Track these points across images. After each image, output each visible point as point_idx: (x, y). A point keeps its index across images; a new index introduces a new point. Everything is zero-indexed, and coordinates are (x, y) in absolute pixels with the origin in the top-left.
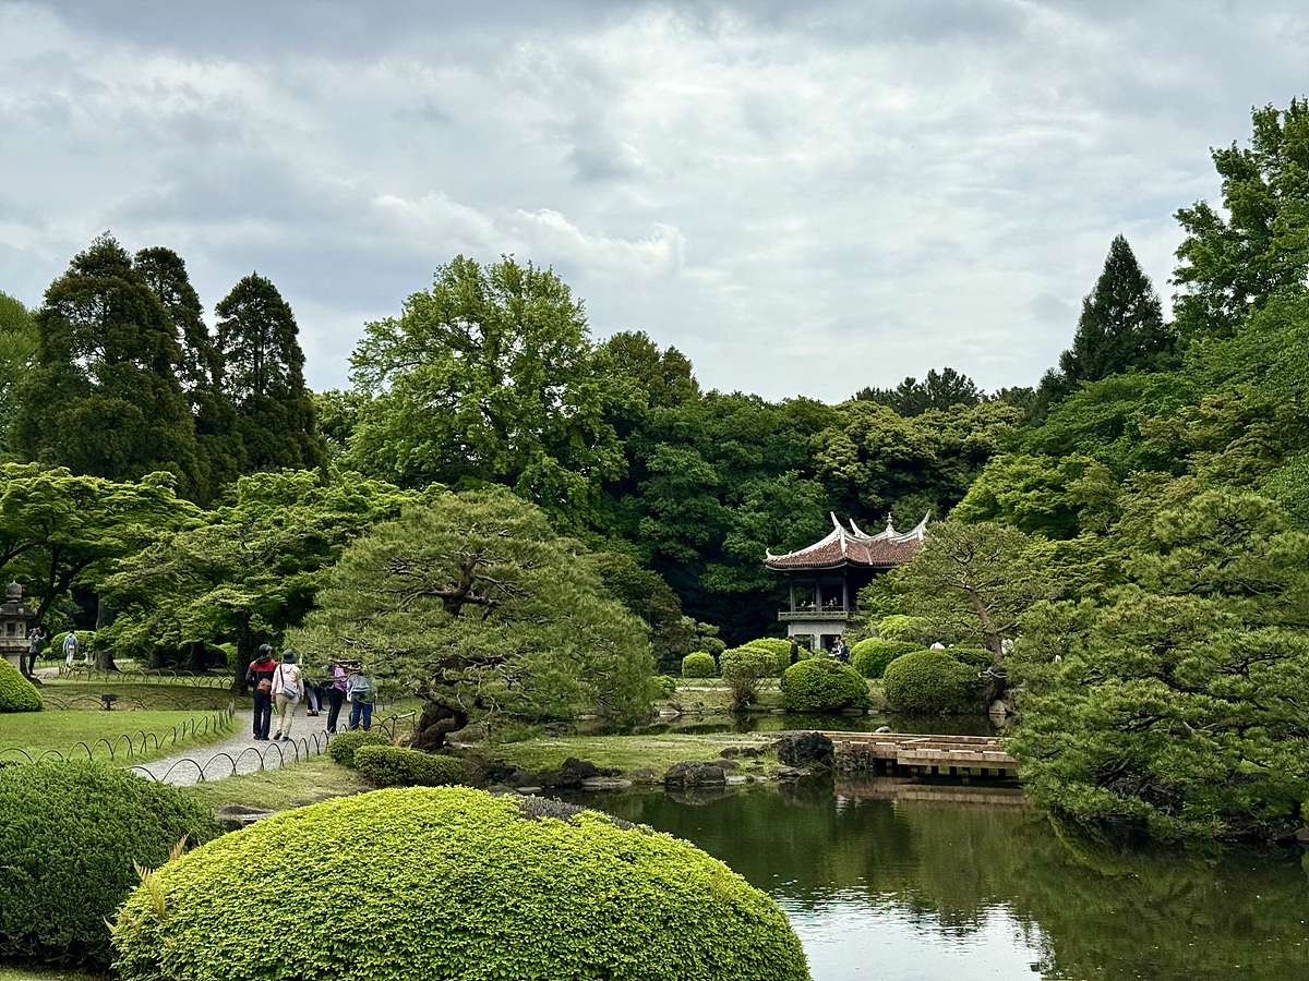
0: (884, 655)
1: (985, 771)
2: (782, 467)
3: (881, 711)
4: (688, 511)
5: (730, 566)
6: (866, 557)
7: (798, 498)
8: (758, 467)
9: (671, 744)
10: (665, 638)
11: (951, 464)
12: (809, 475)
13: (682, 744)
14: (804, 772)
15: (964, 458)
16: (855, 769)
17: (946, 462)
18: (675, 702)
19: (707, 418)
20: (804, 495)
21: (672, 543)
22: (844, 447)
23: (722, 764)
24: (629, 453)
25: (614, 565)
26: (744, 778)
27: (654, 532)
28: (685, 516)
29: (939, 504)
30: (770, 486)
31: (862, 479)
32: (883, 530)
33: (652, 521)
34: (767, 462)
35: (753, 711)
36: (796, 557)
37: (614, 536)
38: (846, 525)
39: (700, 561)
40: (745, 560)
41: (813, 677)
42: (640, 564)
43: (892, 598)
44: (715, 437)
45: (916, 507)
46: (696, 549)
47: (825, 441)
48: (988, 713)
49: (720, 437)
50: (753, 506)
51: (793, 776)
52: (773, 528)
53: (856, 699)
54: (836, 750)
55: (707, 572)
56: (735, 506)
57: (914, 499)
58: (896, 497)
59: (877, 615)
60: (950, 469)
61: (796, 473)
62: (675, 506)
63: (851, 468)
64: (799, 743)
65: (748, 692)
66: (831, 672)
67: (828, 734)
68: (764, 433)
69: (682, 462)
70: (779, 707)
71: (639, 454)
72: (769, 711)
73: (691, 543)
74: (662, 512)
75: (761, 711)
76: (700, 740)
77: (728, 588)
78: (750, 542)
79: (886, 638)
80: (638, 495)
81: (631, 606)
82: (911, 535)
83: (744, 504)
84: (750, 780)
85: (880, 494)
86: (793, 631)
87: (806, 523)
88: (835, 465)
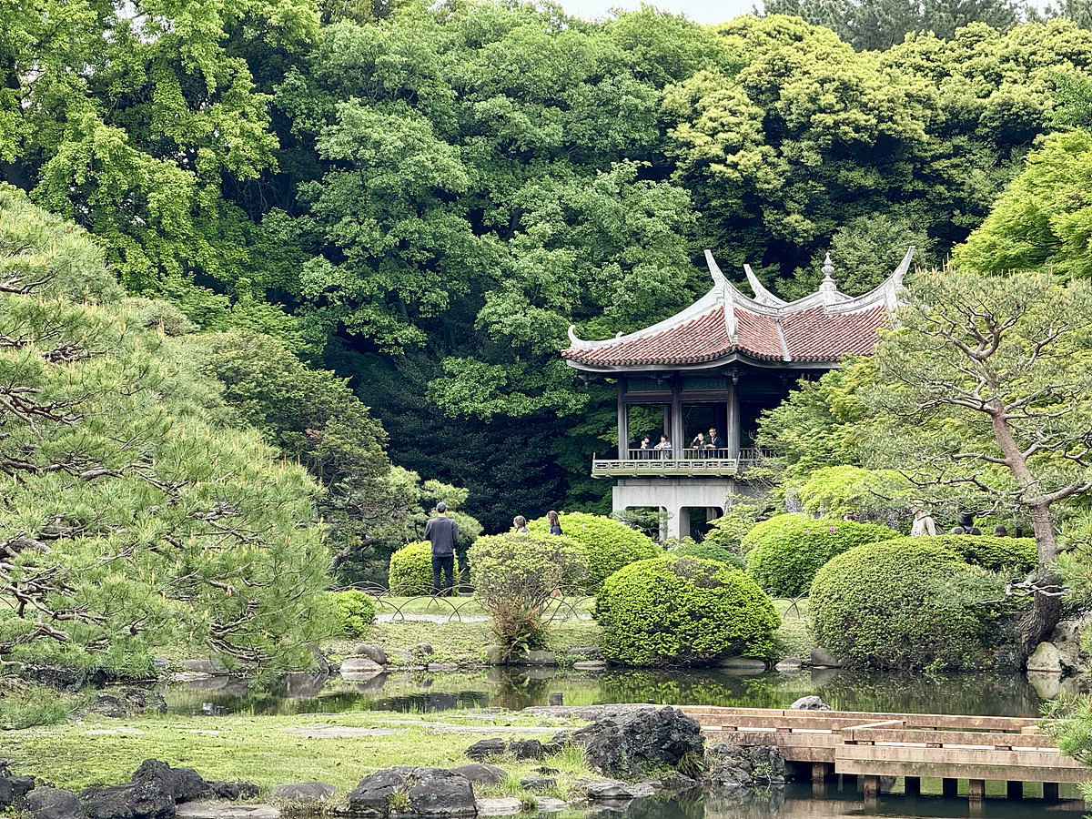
0: (812, 550)
1: (1015, 787)
2: (603, 154)
3: (803, 666)
4: (404, 244)
5: (493, 363)
6: (776, 343)
7: (636, 220)
8: (553, 154)
9: (363, 732)
10: (354, 512)
11: (958, 151)
12: (658, 171)
13: (388, 733)
14: (641, 790)
15: (984, 138)
16: (747, 785)
17: (947, 146)
18: (372, 645)
19: (446, 50)
20: (650, 215)
21: (369, 312)
22: (733, 113)
23: (472, 775)
24: (280, 120)
25: (245, 358)
26: (516, 802)
27: (332, 289)
28: (398, 256)
29: (931, 236)
30: (577, 192)
31: (770, 180)
32: (813, 288)
33: (328, 265)
34: (573, 144)
35: (536, 665)
36: (631, 345)
37: (248, 297)
38: (736, 276)
39: (429, 351)
40: (525, 351)
41: (663, 594)
42: (302, 356)
43: (831, 431)
44: (462, 90)
45: (882, 242)
46: (424, 325)
47: (695, 101)
48: (1024, 670)
49: (472, 90)
50: (543, 236)
51: (619, 797)
52: (583, 283)
53: (752, 639)
54: (708, 745)
55: (442, 374)
56: (505, 233)
57: (879, 223)
58: (841, 220)
59: (798, 467)
60: (955, 161)
61: (631, 167)
62: (376, 235)
63: (749, 158)
64: (632, 730)
65: (527, 626)
66: (702, 583)
67: (692, 711)
68: (565, 82)
69: (392, 141)
70: (592, 655)
71: (300, 124)
72: (570, 666)
73: (411, 313)
74: (348, 246)
75: (555, 665)
76: (426, 725)
77: (489, 409)
78: (534, 311)
79: (817, 514)
80: (297, 210)
81: (283, 445)
82: (870, 302)
83: (523, 231)
85: (808, 213)
86: (623, 498)
87: (650, 273)
88: (716, 150)
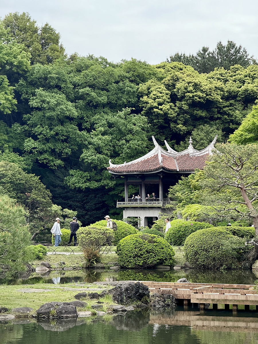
0: (185, 231)
1: (247, 307)
2: (120, 106)
3: (182, 268)
4: (57, 134)
5: (85, 171)
6: (174, 165)
7: (130, 126)
8: (104, 106)
9: (42, 290)
10: (41, 219)
11: (231, 105)
12: (137, 111)
13: (50, 291)
14: (130, 308)
15: (239, 101)
16: (163, 306)
17: (228, 103)
18: (46, 262)
19: (70, 73)
20: (135, 125)
21: (46, 156)
22: (161, 93)
23: (76, 304)
24: (17, 95)
25: (6, 170)
26: (90, 313)
27: (34, 148)
28: (55, 138)
29: (223, 131)
30: (112, 118)
31: (172, 114)
32: (186, 148)
33: (33, 141)
34: (110, 102)
35: (98, 268)
36: (129, 166)
37: (7, 151)
38: (162, 144)
39: (65, 168)
40: (95, 167)
41: (138, 245)
42: (24, 170)
43: (191, 193)
44: (75, 85)
45: (208, 133)
46: (63, 160)
47: (149, 89)
48: (251, 269)
49: (78, 85)
50: (101, 131)
51: (122, 311)
52: (114, 146)
53: (166, 259)
54: (151, 294)
55: (69, 175)
56: (89, 131)
57: (206, 127)
58: (195, 126)
59: (181, 204)
60: (230, 108)
61: (129, 110)
62: (48, 131)
63: (166, 107)
64: (127, 289)
65: (95, 255)
66: (150, 242)
67: (145, 283)
68: (108, 83)
69: (53, 101)
70: (116, 265)
71: (24, 96)
72: (109, 268)
73: (59, 156)
74: (39, 135)
75: (103, 268)
76: (62, 288)
77: (84, 186)
78: (98, 155)
79: (187, 219)
80: (23, 123)
81: (18, 198)
82: (204, 152)
83: (94, 130)
84: (94, 314)
85: (184, 124)
86: (126, 214)
87: (135, 143)
88: (155, 104)
